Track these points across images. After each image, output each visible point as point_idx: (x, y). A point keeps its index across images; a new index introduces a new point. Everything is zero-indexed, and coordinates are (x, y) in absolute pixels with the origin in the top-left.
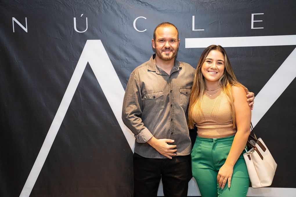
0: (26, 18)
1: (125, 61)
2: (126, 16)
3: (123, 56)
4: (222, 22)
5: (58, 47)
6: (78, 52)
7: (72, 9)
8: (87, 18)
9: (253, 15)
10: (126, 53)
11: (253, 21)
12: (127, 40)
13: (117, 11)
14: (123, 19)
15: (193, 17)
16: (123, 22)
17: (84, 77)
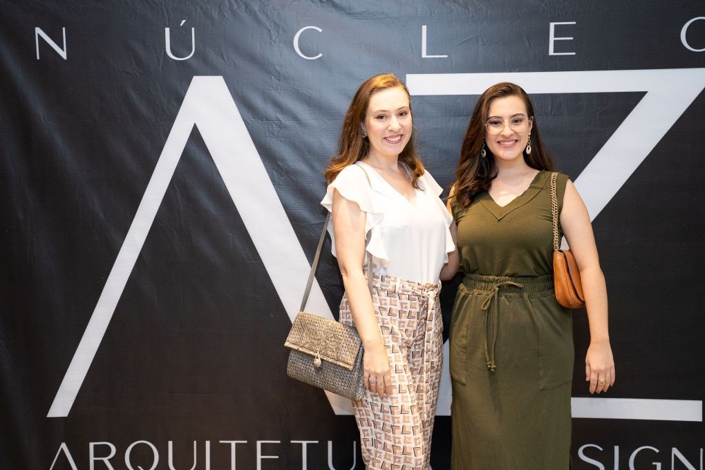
0: (64, 29)
1: (276, 124)
2: (277, 26)
3: (270, 111)
4: (485, 40)
5: (131, 91)
6: (173, 103)
7: (162, 10)
8: (193, 29)
9: (552, 25)
10: (277, 105)
11: (552, 39)
12: (279, 76)
13: (259, 13)
14: (272, 32)
15: (424, 28)
16: (271, 37)
17: (186, 156)
